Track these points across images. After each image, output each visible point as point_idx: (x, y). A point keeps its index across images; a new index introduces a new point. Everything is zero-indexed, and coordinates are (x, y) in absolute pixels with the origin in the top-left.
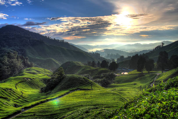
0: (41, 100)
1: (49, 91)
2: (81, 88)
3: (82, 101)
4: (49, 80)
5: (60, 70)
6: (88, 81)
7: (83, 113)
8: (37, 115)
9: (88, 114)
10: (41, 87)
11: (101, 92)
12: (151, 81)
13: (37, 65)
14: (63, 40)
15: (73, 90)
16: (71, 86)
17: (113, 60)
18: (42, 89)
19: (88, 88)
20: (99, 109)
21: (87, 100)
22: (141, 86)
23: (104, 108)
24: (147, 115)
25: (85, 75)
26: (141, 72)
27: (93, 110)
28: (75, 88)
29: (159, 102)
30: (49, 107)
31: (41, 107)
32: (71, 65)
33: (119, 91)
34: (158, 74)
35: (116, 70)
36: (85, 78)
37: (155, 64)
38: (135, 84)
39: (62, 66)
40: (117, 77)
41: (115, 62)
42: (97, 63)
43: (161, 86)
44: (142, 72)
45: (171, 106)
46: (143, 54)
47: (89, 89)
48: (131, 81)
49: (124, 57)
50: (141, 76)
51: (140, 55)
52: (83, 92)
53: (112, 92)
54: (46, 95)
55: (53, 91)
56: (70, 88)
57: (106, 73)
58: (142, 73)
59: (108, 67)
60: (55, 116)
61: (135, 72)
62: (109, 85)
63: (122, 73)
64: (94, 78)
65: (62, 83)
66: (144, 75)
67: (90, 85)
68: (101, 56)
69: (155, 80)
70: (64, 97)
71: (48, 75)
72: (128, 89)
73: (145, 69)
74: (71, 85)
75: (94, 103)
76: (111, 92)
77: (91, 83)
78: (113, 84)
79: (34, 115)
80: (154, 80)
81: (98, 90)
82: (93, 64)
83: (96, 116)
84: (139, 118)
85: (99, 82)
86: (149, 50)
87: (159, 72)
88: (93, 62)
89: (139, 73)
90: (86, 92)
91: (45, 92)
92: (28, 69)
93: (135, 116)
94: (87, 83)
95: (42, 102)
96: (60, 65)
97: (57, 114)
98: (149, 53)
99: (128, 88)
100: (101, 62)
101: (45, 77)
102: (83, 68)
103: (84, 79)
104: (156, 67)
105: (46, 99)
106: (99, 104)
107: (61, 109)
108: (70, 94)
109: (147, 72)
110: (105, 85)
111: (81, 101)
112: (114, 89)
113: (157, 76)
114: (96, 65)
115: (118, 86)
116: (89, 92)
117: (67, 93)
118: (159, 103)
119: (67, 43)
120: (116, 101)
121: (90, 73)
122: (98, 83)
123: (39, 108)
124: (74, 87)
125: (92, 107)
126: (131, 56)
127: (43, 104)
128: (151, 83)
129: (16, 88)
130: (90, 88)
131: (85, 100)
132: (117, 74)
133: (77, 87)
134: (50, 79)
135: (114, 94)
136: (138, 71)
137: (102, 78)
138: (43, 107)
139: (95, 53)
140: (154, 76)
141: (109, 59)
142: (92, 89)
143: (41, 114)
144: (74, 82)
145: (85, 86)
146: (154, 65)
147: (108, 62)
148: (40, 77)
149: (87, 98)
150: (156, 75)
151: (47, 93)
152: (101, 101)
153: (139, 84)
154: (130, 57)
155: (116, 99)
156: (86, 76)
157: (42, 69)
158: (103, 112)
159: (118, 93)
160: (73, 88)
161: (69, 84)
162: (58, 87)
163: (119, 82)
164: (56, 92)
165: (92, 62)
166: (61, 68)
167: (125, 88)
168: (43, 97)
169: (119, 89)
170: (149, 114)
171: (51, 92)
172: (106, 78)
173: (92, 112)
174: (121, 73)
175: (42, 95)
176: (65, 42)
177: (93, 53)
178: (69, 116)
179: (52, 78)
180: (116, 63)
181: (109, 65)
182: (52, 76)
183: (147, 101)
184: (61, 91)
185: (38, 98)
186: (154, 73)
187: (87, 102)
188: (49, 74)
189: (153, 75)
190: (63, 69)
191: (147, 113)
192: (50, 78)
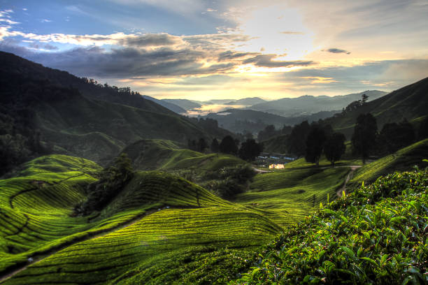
0: (75, 235)
1: (95, 213)
2: (173, 203)
3: (176, 233)
4: (93, 186)
5: (120, 161)
6: (191, 185)
7: (177, 263)
8: (66, 272)
9: (191, 264)
10: (75, 203)
11: (222, 212)
12: (339, 184)
13: (64, 150)
14: (128, 89)
15: (155, 209)
16: (149, 199)
17: (250, 135)
18: (77, 207)
19: (191, 204)
20: (216, 253)
21: (187, 233)
22: (314, 196)
23: (227, 251)
24: (327, 263)
25: (183, 171)
26: (314, 164)
27: (202, 256)
28: (158, 204)
29: (354, 233)
30: (95, 251)
31: (76, 252)
32: (147, 148)
33: (263, 208)
34: (354, 168)
35: (256, 158)
36: (182, 179)
37: (348, 143)
38: (301, 192)
39: (126, 150)
40: (257, 176)
41: (254, 141)
42: (210, 142)
43: (361, 196)
44: (318, 164)
45: (383, 241)
46: (320, 120)
47: (193, 204)
48: (293, 185)
49: (274, 128)
50: (314, 173)
51: (313, 122)
52: (178, 212)
53: (247, 211)
54: (88, 222)
55: (104, 212)
56: (145, 203)
57: (232, 166)
58: (318, 166)
59: (238, 152)
60: (110, 271)
61: (300, 163)
62: (239, 195)
63: (270, 167)
64: (203, 179)
65: (128, 192)
66: (322, 170)
67: (195, 195)
68: (219, 126)
69: (347, 182)
70: (133, 226)
71: (90, 173)
72: (285, 204)
73: (324, 157)
74: (148, 197)
75: (205, 238)
76: (244, 211)
77: (197, 190)
78: (249, 193)
79: (59, 271)
80: (345, 181)
81: (214, 207)
82: (202, 147)
83: (210, 269)
84: (310, 269)
85: (215, 188)
86: (334, 111)
87: (355, 163)
88: (202, 140)
89: (310, 164)
90: (185, 212)
91: (85, 215)
92: (41, 158)
93: (300, 266)
94: (187, 191)
95: (77, 240)
96: (122, 148)
97: (115, 267)
98: (334, 117)
99: (284, 200)
100: (219, 141)
101: (84, 178)
102: (177, 156)
103: (179, 180)
104: (350, 150)
105: (89, 231)
106: (216, 241)
107: (125, 256)
108: (147, 219)
109: (329, 163)
110: (231, 194)
111: (174, 233)
112: (252, 204)
113: (351, 173)
114: (208, 147)
115: (260, 198)
116: (192, 212)
117: (140, 216)
118: (356, 235)
119: (138, 95)
120: (257, 232)
121: (193, 167)
122: (214, 190)
123: (71, 253)
124: (157, 201)
125: (201, 247)
126: (293, 126)
127: (80, 243)
128: (337, 189)
129: (12, 207)
130: (193, 202)
131: (182, 232)
132: (258, 168)
133: (163, 201)
134: (97, 183)
135: (251, 216)
136: (308, 160)
137: (223, 177)
138: (80, 252)
139: (205, 119)
140: (345, 172)
141: (239, 132)
142: (199, 204)
143: (75, 268)
144: (155, 189)
145: (183, 198)
146: (344, 147)
147: (237, 141)
148: (72, 179)
149: (187, 226)
150: (351, 170)
151: (90, 217)
152: (222, 232)
153: (311, 192)
154: (290, 127)
155: (256, 228)
156: (184, 176)
157: (76, 159)
158: (226, 259)
159: (261, 214)
160: (152, 203)
161: (144, 194)
162: (118, 202)
163: (262, 187)
164: (112, 215)
165: (198, 141)
166: (123, 157)
167: (279, 200)
168: (81, 226)
169: (264, 204)
170: (333, 260)
171: (99, 215)
172: (233, 178)
173: (200, 259)
174: (267, 166)
175: (78, 223)
176: (133, 93)
177: (202, 119)
178: (144, 272)
179: (103, 181)
180: (257, 142)
181: (239, 147)
182: (101, 175)
183: (329, 230)
184: (123, 211)
185: (68, 230)
186: (345, 164)
187: (188, 236)
188: (94, 170)
189: (344, 169)
190: (127, 159)
191: (327, 259)
192: (97, 180)
